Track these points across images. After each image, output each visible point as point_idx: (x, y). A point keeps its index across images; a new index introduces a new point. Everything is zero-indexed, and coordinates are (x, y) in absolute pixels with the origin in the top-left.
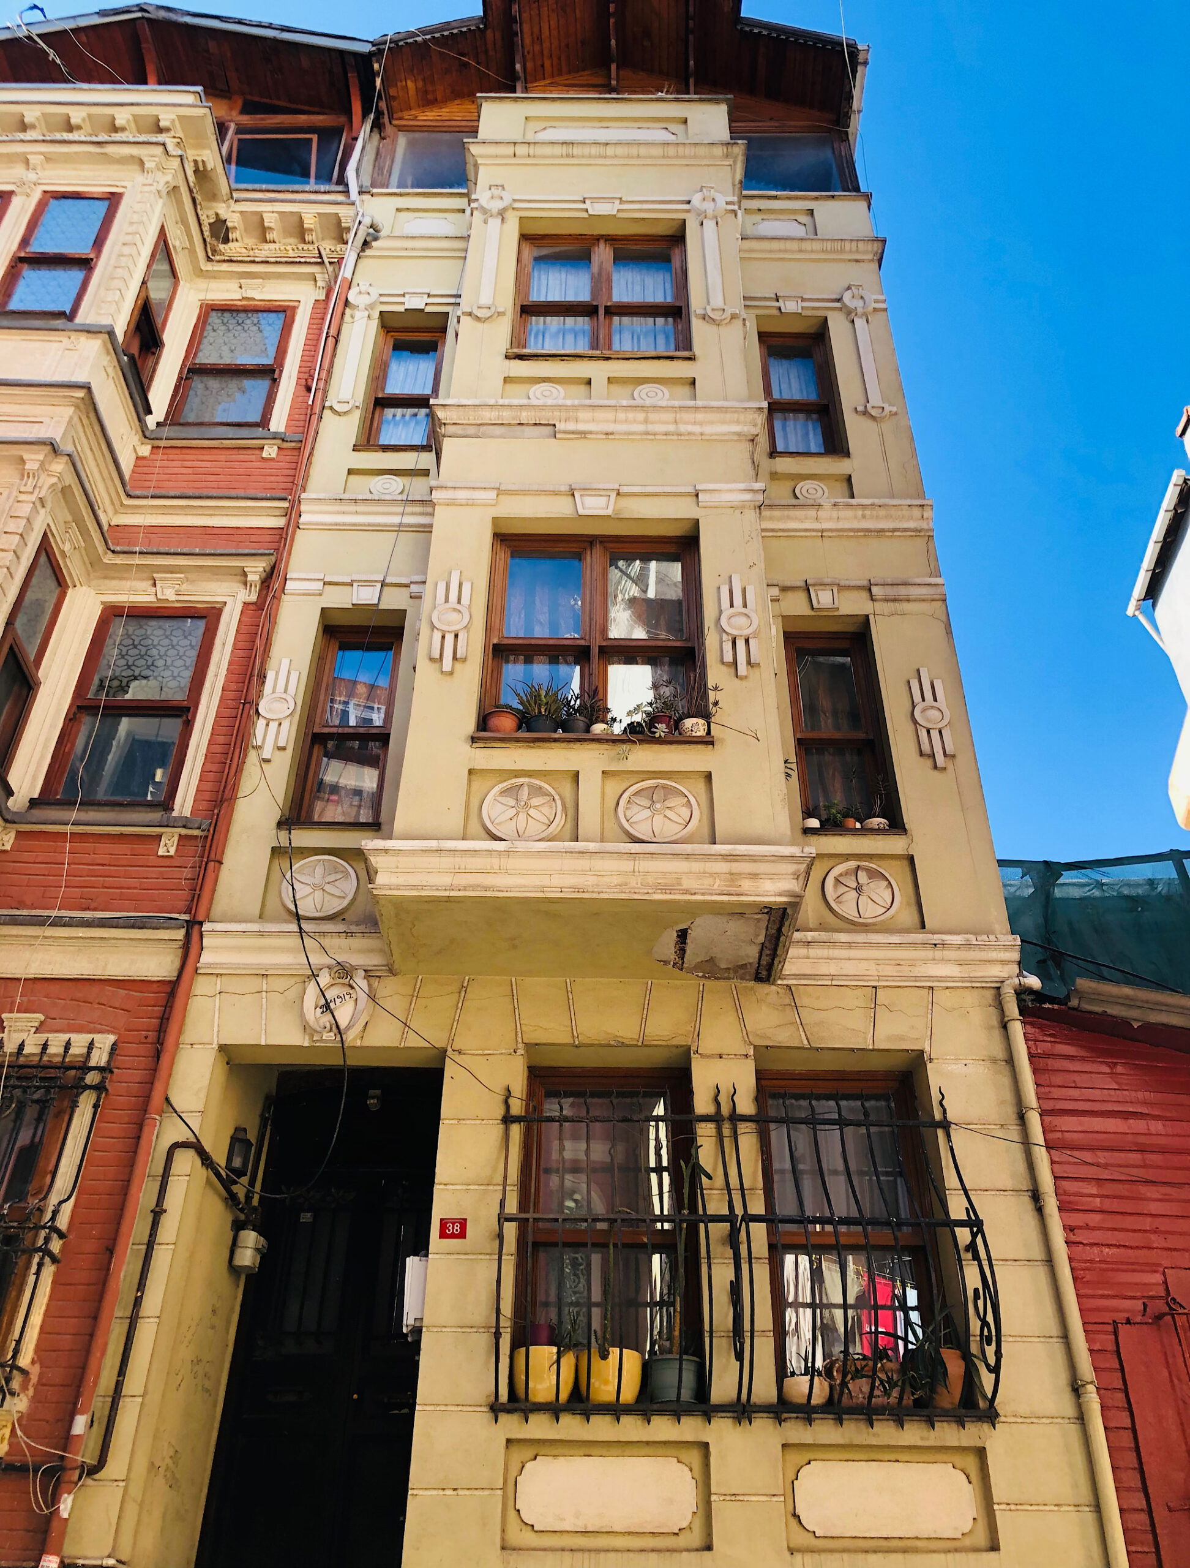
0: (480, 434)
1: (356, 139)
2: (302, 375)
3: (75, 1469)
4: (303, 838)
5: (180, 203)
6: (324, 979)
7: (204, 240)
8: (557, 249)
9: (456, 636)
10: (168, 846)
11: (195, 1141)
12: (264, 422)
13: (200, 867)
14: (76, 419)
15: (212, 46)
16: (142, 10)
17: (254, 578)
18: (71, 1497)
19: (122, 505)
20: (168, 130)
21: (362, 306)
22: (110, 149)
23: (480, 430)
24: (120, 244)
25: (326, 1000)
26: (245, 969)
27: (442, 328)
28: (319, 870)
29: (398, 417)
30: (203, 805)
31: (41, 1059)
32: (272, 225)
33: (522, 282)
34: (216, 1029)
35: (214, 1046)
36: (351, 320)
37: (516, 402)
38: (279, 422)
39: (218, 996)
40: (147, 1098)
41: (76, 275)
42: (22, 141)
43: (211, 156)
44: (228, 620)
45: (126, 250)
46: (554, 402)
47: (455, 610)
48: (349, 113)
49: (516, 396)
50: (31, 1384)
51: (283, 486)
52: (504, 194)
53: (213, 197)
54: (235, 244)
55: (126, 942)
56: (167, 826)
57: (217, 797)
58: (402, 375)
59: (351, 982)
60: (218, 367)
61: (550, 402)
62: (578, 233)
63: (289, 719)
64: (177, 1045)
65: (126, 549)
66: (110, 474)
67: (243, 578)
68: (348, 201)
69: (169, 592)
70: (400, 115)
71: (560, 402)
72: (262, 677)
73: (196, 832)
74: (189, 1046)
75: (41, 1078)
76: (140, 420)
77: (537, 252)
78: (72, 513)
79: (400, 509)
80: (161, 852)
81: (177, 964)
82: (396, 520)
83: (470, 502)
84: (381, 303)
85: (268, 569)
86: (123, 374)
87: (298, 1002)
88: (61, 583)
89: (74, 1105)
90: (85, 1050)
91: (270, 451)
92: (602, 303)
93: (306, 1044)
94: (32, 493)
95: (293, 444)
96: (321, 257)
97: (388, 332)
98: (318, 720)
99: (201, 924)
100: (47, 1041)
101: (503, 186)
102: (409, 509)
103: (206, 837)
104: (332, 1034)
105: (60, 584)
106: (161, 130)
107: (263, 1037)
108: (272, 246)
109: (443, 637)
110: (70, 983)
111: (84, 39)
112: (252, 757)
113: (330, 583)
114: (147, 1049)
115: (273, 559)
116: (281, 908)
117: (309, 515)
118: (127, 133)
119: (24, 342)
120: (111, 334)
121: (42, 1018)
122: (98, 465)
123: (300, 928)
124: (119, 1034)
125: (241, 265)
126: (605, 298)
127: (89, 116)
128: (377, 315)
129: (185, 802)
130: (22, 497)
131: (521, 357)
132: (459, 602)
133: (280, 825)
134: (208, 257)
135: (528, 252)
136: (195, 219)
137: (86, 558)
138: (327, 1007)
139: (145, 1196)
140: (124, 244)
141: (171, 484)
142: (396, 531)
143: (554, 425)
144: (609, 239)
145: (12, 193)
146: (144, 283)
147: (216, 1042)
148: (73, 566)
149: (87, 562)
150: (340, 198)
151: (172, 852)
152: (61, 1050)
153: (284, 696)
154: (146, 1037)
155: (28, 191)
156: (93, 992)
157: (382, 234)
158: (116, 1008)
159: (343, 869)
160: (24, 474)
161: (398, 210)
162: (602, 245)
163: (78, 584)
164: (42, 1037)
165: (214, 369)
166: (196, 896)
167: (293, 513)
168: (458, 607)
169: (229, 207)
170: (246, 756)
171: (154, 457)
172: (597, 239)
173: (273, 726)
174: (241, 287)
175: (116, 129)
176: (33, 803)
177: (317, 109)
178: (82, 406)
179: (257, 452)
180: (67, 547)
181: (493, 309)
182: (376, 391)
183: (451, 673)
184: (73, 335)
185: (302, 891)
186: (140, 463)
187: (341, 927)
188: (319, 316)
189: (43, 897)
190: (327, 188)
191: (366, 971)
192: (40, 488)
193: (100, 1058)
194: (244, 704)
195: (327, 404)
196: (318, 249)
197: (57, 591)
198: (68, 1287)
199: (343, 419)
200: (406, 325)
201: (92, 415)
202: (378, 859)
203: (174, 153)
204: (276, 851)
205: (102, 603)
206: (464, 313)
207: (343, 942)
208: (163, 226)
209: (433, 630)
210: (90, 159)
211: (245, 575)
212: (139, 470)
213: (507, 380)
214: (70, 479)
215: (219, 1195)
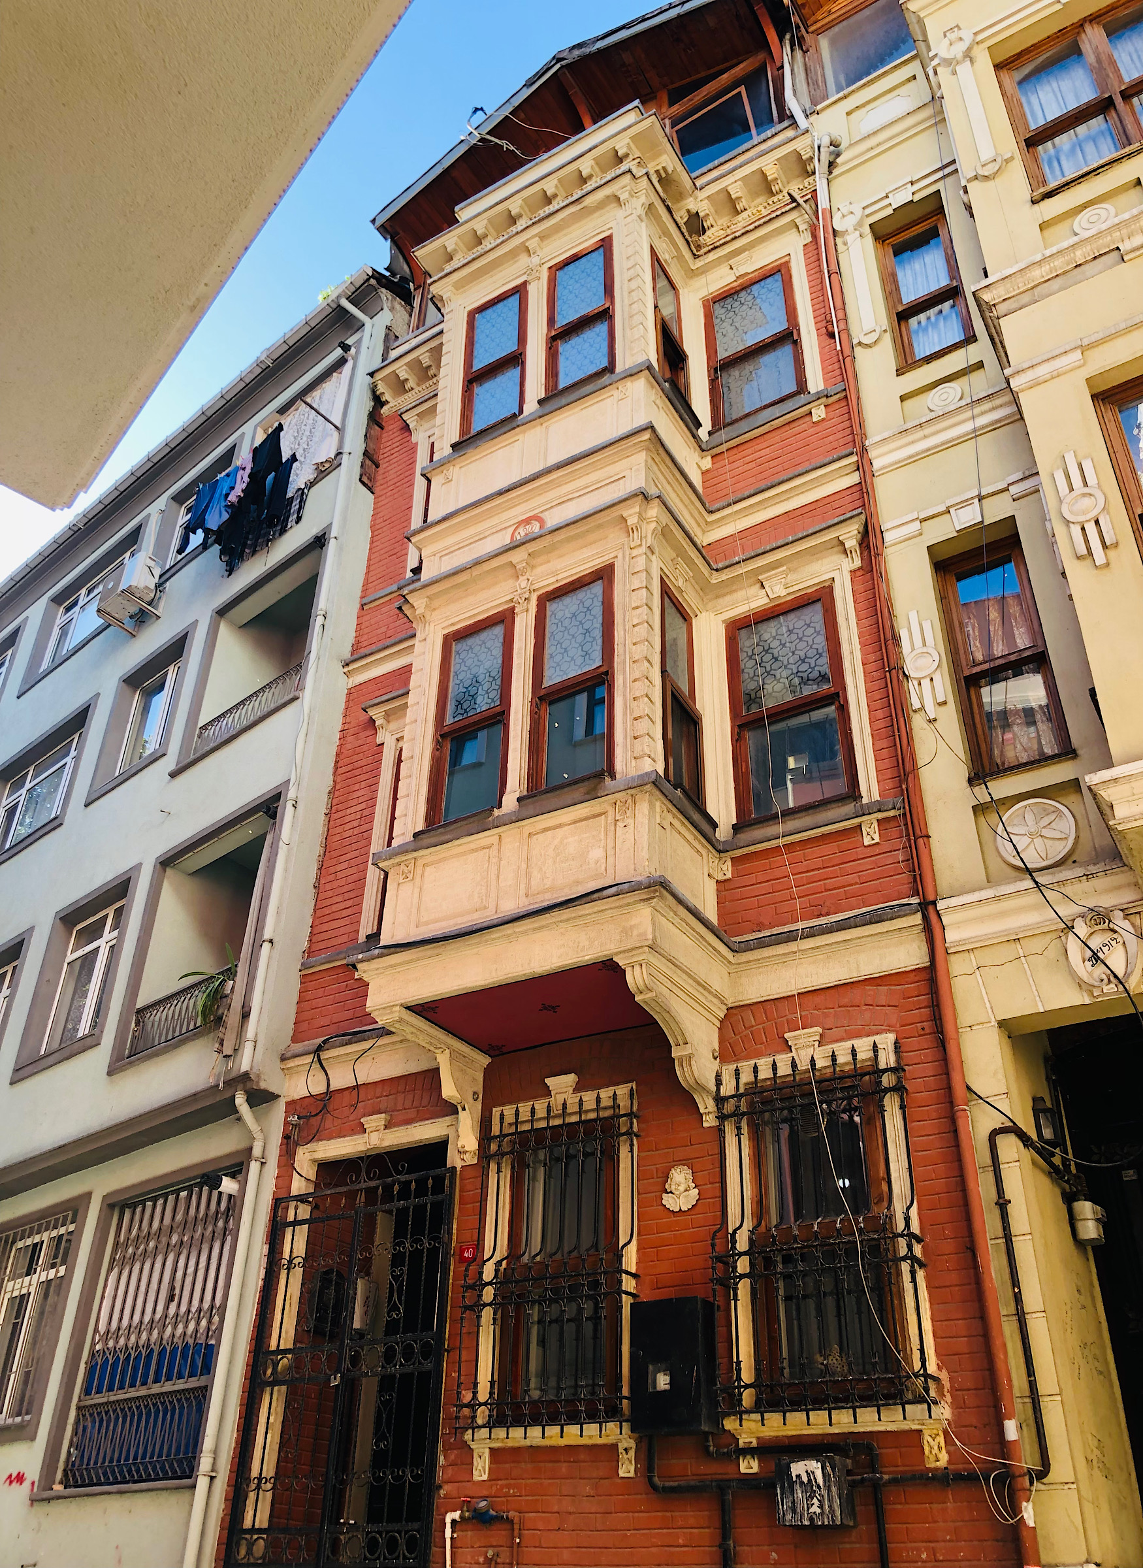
0: (1036, 298)
1: (782, 67)
2: (820, 325)
3: (1024, 1475)
4: (1002, 787)
5: (657, 218)
6: (1081, 929)
7: (687, 240)
8: (1041, 59)
9: (1097, 522)
10: (871, 834)
11: (1011, 1124)
12: (802, 387)
13: (910, 847)
14: (650, 460)
15: (627, 57)
16: (559, 60)
17: (852, 543)
18: (1030, 1505)
19: (707, 523)
20: (627, 155)
21: (851, 229)
22: (588, 201)
23: (1035, 293)
24: (626, 282)
25: (1092, 951)
26: (997, 937)
27: (939, 208)
28: (1029, 817)
29: (923, 323)
30: (889, 784)
31: (834, 1069)
32: (739, 194)
33: (1016, 116)
34: (988, 1005)
35: (993, 1023)
36: (846, 248)
37: (1065, 244)
38: (816, 381)
39: (977, 971)
40: (949, 1088)
41: (601, 328)
42: (517, 233)
43: (669, 160)
44: (841, 594)
45: (633, 285)
46: (1109, 224)
47: (1084, 495)
48: (766, 46)
49: (1061, 239)
50: (946, 1390)
51: (842, 442)
52: (962, 34)
53: (680, 196)
54: (712, 230)
55: (869, 939)
56: (864, 815)
57: (899, 772)
58: (911, 280)
59: (1111, 925)
60: (740, 354)
61: (1104, 227)
62: (1056, 31)
63: (938, 671)
64: (957, 1029)
65: (727, 563)
66: (689, 499)
67: (841, 548)
68: (800, 132)
69: (780, 588)
70: (813, 19)
71: (1117, 220)
72: (896, 640)
73: (892, 813)
74: (969, 1029)
75: (841, 1088)
76: (694, 436)
77: (1018, 75)
78: (674, 548)
79: (969, 414)
80: (867, 841)
81: (925, 949)
82: (968, 427)
83: (1055, 373)
84: (868, 216)
85: (861, 529)
86: (669, 400)
87: (1062, 958)
88: (685, 617)
89: (882, 1110)
90: (871, 1054)
91: (819, 413)
92: (1115, 89)
93: (1088, 1002)
94: (640, 545)
95: (838, 396)
96: (793, 200)
97: (883, 241)
98: (964, 663)
99: (934, 903)
100: (833, 1052)
101: (957, 26)
102: (977, 410)
103: (904, 814)
104: (1112, 985)
105: (685, 620)
106: (620, 160)
107: (1040, 1004)
108: (745, 214)
109: (1083, 529)
110: (833, 991)
111: (522, 116)
112: (918, 721)
113: (925, 520)
114: (927, 1041)
115: (863, 517)
116: (1004, 866)
117: (880, 459)
118: (594, 179)
119: (584, 411)
120: (649, 368)
121: (821, 1030)
122: (678, 495)
123: (1036, 883)
124: (897, 1032)
125: (725, 247)
126: (1116, 84)
127: (560, 180)
128: (867, 230)
129: (870, 785)
130: (635, 552)
131: (1049, 195)
132: (1086, 485)
133: (971, 782)
134: (694, 255)
135: (1011, 79)
136: (674, 225)
137: (696, 586)
138: (1095, 958)
139: (983, 1189)
140: (629, 281)
141: (742, 484)
142: (972, 438)
143: (1118, 248)
144: (1093, 19)
145: (525, 283)
146: (656, 307)
147: (993, 1020)
148: (690, 598)
149: (698, 589)
150: (790, 133)
151: (877, 840)
152: (850, 1058)
153: (925, 650)
154: (923, 1029)
155: (537, 274)
156: (856, 995)
157: (842, 147)
158: (884, 1006)
159: (1053, 809)
160: (629, 531)
161: (848, 114)
162: (1088, 28)
163: (698, 613)
164: (827, 1049)
165: (738, 358)
166: (918, 877)
167: (863, 466)
168: (1086, 490)
169: (696, 198)
170: (910, 721)
171: (718, 465)
172: (1080, 26)
173: (926, 683)
174: (731, 268)
175: (584, 180)
176: (736, 828)
177: (735, 61)
178: (651, 446)
179: (807, 419)
180: (680, 583)
181: (999, 160)
182: (895, 306)
183: (1108, 564)
184: (620, 385)
185: (1021, 843)
186: (709, 475)
187: (1079, 871)
188: (813, 259)
189: (777, 914)
190: (773, 131)
191: (1122, 910)
192: (646, 537)
193: (887, 1059)
194: (890, 671)
195: (855, 341)
196: (789, 194)
197: (685, 626)
198: (944, 1289)
199: (875, 349)
200: (899, 226)
201: (661, 451)
202: (1109, 791)
203: (640, 174)
204: (979, 810)
205: (723, 621)
206: (969, 181)
207: (1085, 885)
208: (651, 246)
209: (1068, 526)
210: (576, 218)
211: (843, 544)
212: (708, 484)
213: (1043, 227)
214: (666, 519)
215: (1043, 1171)
